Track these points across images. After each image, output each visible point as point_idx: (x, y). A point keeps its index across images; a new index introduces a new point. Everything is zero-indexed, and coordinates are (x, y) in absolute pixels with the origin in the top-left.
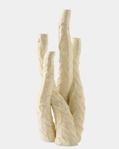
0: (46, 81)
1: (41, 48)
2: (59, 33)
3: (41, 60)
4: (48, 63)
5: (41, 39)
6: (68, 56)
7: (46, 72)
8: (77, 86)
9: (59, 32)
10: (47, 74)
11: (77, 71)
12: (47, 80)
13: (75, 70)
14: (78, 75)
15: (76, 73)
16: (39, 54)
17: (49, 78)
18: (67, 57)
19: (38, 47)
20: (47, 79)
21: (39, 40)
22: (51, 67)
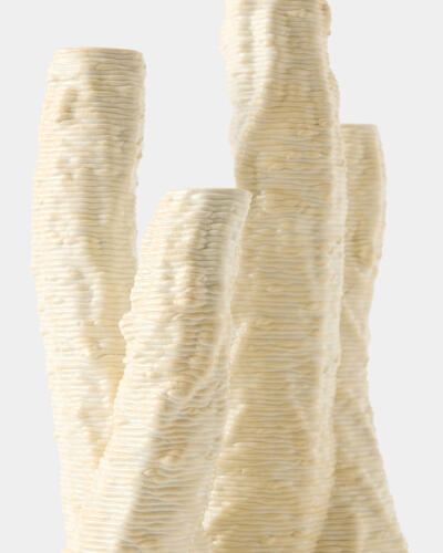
0: (154, 470)
1: (89, 174)
2: (247, 47)
3: (94, 279)
4: (192, 298)
5: (85, 93)
6: (318, 258)
7: (167, 385)
8: (374, 534)
9: (240, 40)
10: (167, 406)
11: (362, 407)
12: (165, 462)
13: (349, 390)
14: (368, 437)
15: (358, 420)
16: (70, 225)
17: (182, 446)
18: (309, 266)
19: (62, 164)
20: (162, 454)
21: (72, 96)
22: (211, 340)
